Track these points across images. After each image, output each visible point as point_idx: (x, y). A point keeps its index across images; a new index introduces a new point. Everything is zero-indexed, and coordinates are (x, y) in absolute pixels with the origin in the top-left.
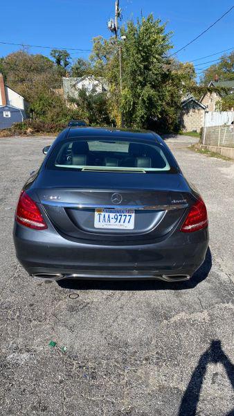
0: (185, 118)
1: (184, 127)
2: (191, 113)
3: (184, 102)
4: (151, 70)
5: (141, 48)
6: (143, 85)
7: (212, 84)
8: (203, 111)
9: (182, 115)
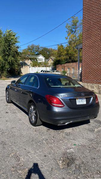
0: (22, 69)
1: (22, 73)
2: (24, 67)
3: (21, 63)
4: (11, 50)
5: (7, 41)
6: (9, 55)
7: (27, 56)
8: (28, 67)
9: (21, 68)
